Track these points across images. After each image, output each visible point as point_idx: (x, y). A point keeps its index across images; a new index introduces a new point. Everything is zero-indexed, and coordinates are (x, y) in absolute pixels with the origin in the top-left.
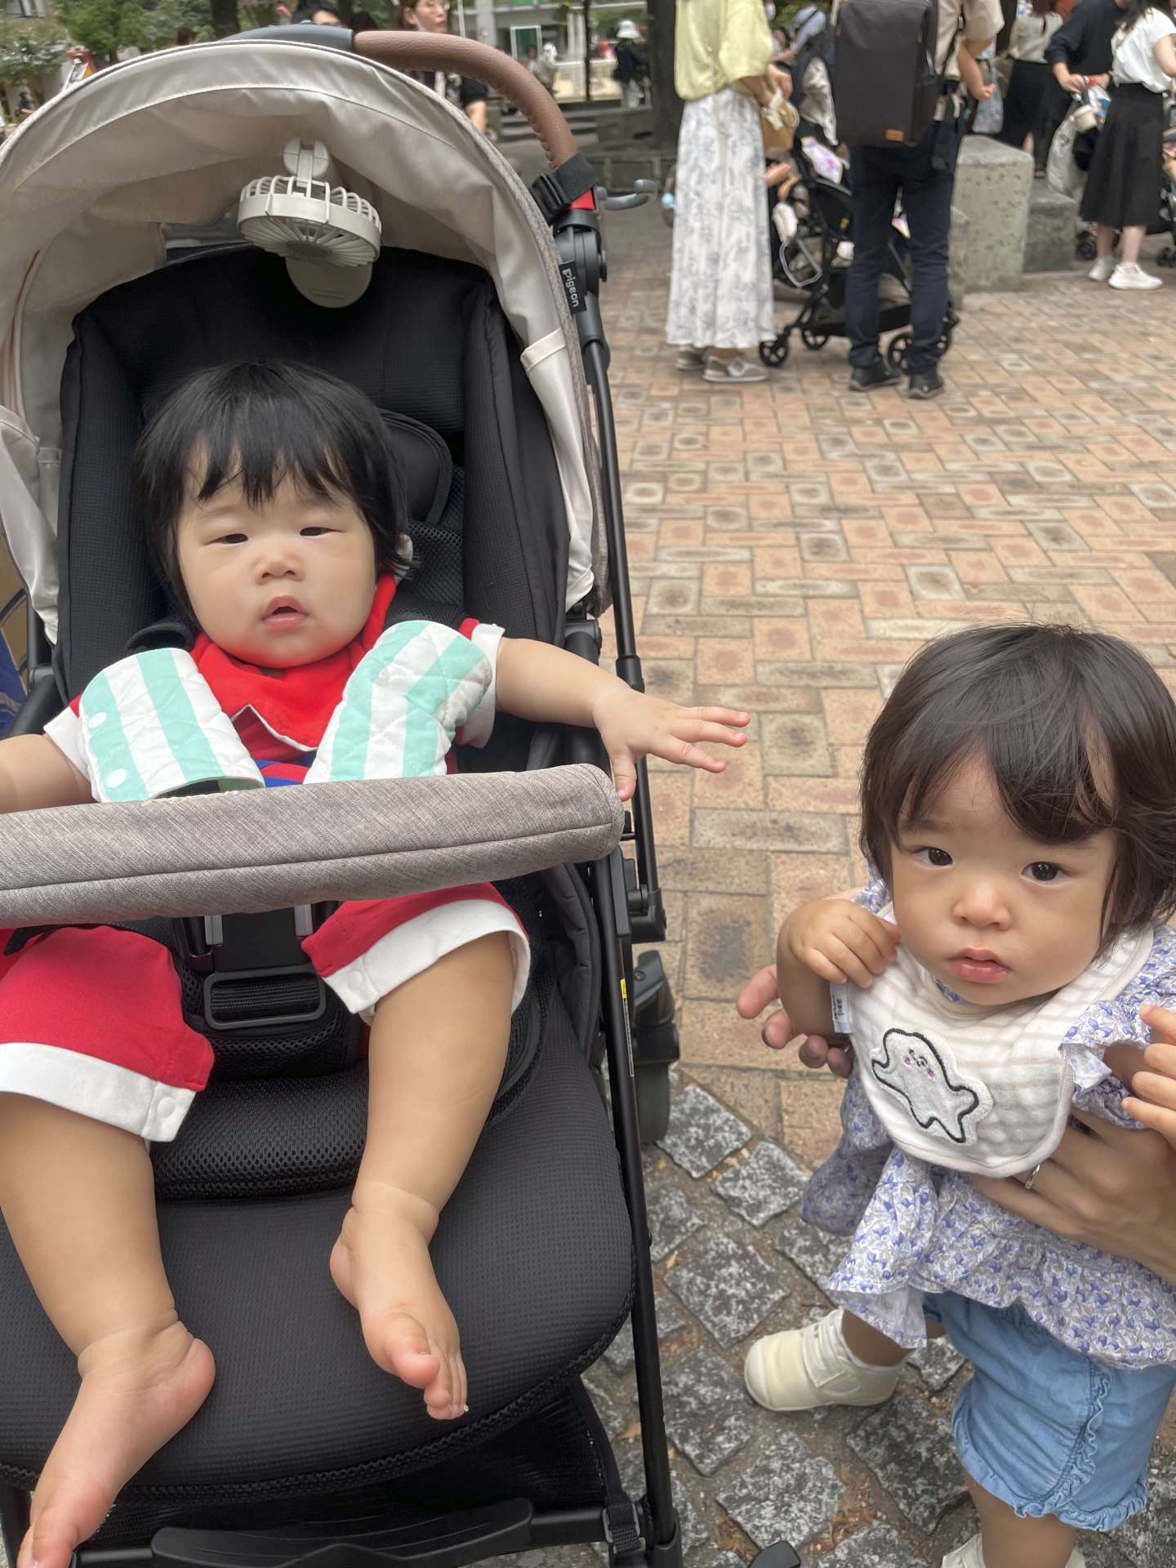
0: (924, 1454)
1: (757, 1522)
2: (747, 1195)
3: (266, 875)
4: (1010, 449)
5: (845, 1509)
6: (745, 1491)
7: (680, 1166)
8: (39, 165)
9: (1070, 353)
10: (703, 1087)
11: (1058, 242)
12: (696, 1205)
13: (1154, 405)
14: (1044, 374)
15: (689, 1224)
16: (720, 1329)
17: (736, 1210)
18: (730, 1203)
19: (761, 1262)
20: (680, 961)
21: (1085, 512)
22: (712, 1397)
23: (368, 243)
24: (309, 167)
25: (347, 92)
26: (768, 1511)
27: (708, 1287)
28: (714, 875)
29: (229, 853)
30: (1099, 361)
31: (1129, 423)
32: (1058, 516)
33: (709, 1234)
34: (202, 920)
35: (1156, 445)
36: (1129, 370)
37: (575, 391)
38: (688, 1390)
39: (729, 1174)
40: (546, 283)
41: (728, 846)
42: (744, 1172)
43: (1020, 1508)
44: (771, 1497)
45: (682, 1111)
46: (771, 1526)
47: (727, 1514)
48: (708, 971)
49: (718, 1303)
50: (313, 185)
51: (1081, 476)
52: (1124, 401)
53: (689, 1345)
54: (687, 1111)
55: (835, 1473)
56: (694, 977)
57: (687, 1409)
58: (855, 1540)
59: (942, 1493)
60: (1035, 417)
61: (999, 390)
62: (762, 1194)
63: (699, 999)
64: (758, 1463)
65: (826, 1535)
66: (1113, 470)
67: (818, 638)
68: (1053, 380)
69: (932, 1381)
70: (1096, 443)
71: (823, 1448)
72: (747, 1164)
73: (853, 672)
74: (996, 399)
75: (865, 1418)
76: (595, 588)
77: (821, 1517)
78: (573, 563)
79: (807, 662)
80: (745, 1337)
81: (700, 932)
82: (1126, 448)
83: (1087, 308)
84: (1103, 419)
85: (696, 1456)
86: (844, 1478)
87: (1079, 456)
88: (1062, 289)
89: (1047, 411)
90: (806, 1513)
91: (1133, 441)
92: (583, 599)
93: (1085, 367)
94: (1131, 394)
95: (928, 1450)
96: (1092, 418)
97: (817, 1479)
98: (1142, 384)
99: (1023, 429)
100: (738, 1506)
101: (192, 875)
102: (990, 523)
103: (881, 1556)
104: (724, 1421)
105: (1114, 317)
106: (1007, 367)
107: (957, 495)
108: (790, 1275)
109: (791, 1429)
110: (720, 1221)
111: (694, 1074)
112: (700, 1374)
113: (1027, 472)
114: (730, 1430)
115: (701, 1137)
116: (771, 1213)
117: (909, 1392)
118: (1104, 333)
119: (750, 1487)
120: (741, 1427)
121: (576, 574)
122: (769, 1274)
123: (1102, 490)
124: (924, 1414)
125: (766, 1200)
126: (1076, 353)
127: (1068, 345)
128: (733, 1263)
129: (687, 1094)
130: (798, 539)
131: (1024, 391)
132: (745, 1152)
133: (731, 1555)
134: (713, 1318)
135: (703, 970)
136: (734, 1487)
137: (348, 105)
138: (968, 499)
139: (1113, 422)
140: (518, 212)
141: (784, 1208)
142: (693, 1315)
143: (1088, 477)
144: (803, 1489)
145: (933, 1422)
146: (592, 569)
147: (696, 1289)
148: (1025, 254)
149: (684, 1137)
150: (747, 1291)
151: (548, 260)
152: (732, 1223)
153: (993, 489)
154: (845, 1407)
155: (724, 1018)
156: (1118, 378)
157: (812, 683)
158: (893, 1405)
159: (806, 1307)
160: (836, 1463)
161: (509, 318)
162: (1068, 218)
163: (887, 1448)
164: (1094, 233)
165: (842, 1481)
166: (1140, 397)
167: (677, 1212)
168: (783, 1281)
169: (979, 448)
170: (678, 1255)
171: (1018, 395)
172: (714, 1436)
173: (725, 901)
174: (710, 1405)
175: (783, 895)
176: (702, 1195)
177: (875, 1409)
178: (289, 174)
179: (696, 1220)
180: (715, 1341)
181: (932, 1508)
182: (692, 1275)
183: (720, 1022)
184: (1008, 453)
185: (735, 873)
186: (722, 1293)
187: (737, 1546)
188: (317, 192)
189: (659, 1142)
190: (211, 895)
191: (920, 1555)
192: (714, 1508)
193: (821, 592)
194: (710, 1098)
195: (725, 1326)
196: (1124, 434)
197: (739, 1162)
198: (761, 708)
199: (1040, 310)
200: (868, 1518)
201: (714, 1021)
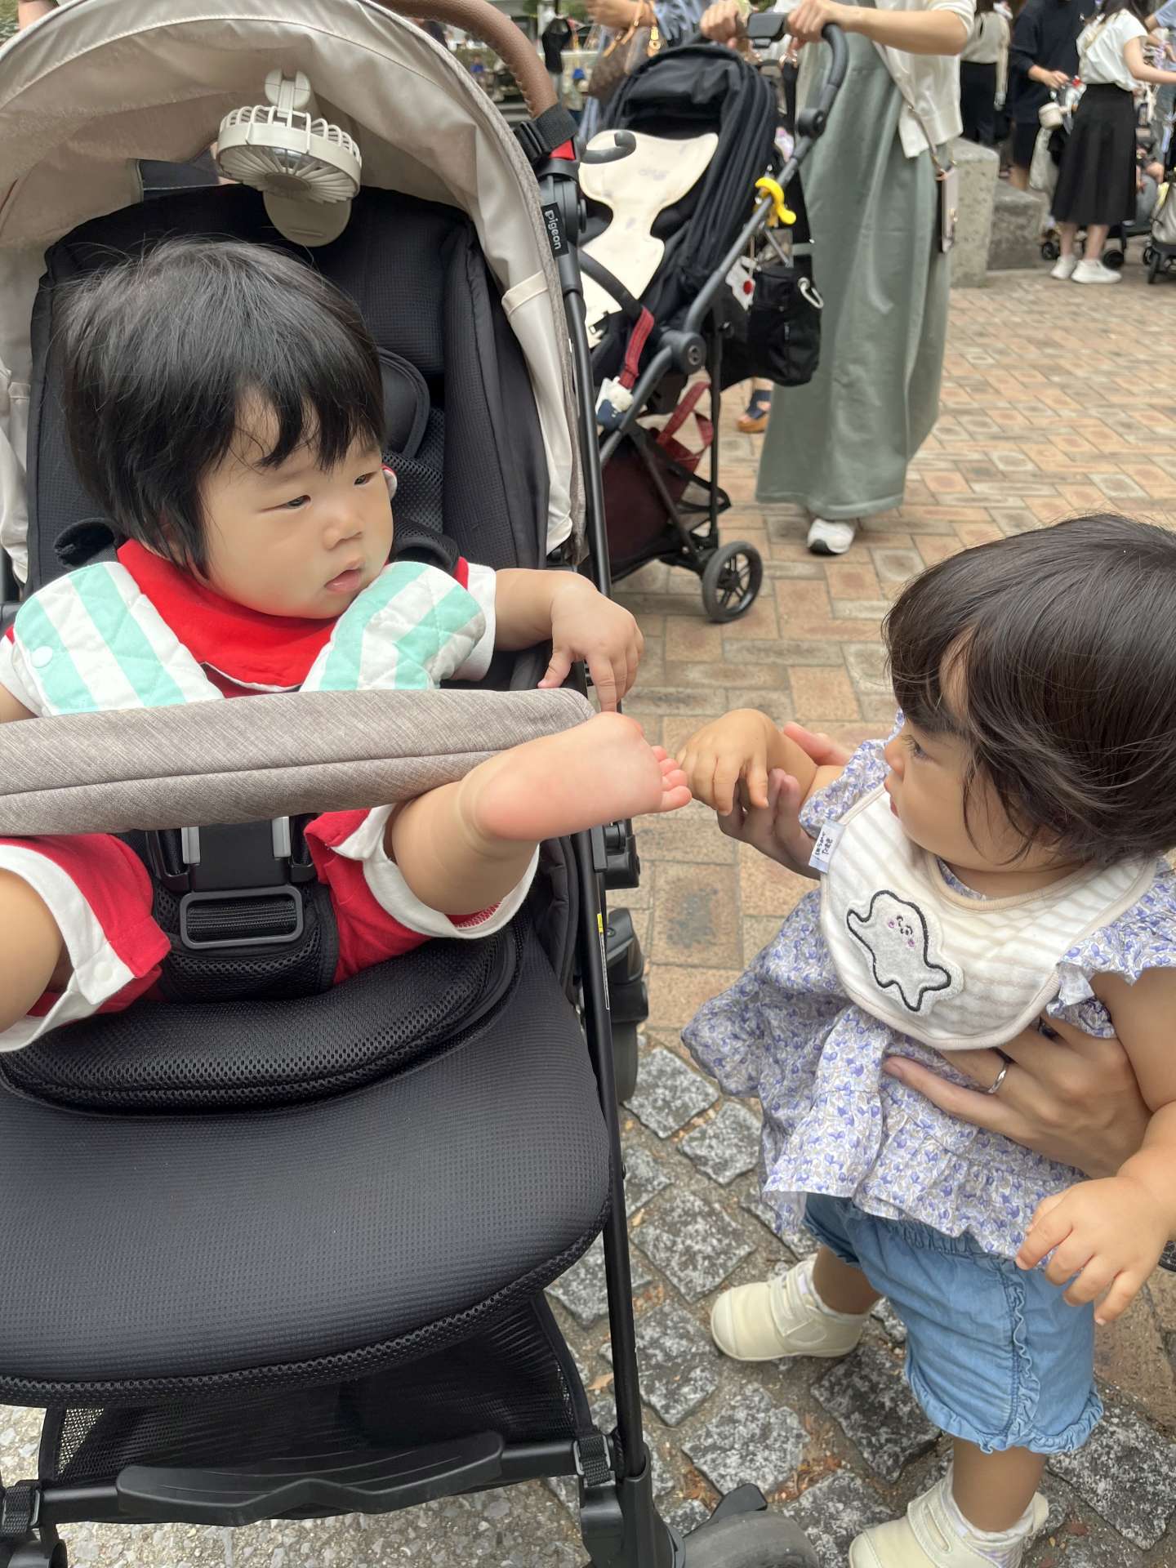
0: (888, 1404)
1: (722, 1471)
2: (713, 1154)
3: (245, 780)
4: (974, 440)
5: (810, 1459)
6: (710, 1441)
7: (647, 1127)
8: (20, 90)
9: (1032, 348)
10: (671, 1050)
11: (1022, 240)
12: (663, 1164)
13: (1115, 399)
14: (1007, 368)
15: (656, 1183)
16: (686, 1284)
17: (702, 1168)
18: (696, 1161)
19: (727, 1218)
20: (648, 928)
21: (1047, 500)
22: (678, 1349)
23: (349, 177)
24: (290, 97)
25: (332, 27)
26: (733, 1459)
27: (674, 1243)
28: (681, 845)
29: (208, 758)
30: (1061, 357)
31: (1091, 417)
32: (1020, 503)
33: (675, 1192)
34: (178, 832)
35: (1115, 437)
36: (1089, 365)
37: (556, 335)
38: (654, 1343)
39: (696, 1134)
40: (528, 224)
41: (696, 817)
42: (710, 1132)
43: (986, 1445)
44: (736, 1446)
45: (649, 1073)
46: (736, 1475)
47: (693, 1463)
48: (676, 938)
49: (684, 1259)
50: (294, 116)
51: (1043, 466)
52: (1085, 395)
53: (655, 1300)
54: (655, 1073)
55: (800, 1422)
56: (661, 944)
57: (653, 1361)
58: (820, 1489)
59: (905, 1442)
60: (997, 408)
61: (962, 382)
62: (728, 1153)
63: (666, 964)
64: (723, 1412)
65: (790, 1484)
66: (1073, 460)
67: (786, 617)
68: (1016, 374)
69: (895, 1332)
70: (1059, 434)
71: (788, 1399)
72: (714, 1123)
73: (819, 650)
74: (961, 391)
75: (829, 1369)
76: (573, 536)
77: (786, 1466)
78: (552, 509)
79: (774, 640)
80: (711, 1292)
81: (667, 900)
82: (1087, 440)
83: (1050, 305)
84: (1066, 413)
85: (662, 1407)
86: (808, 1427)
87: (1042, 447)
88: (1025, 286)
89: (1010, 403)
90: (771, 1462)
91: (1094, 433)
92: (561, 546)
93: (1046, 362)
94: (1091, 388)
95: (892, 1399)
96: (1055, 411)
97: (782, 1429)
98: (1104, 379)
99: (988, 420)
100: (704, 1455)
101: (170, 781)
102: (954, 509)
103: (845, 1504)
104: (689, 1372)
105: (1075, 313)
106: (972, 361)
107: (923, 481)
108: (756, 1231)
109: (756, 1380)
110: (686, 1180)
111: (661, 1037)
112: (666, 1327)
113: (991, 461)
114: (696, 1381)
115: (668, 1098)
116: (738, 1171)
117: (872, 1343)
118: (1066, 330)
119: (716, 1437)
120: (706, 1378)
121: (555, 519)
122: (735, 1231)
123: (1063, 479)
124: (888, 1365)
125: (732, 1159)
126: (1039, 348)
127: (1030, 340)
128: (699, 1219)
129: (654, 1056)
130: (765, 522)
131: (987, 383)
132: (711, 1113)
133: (696, 1503)
134: (679, 1273)
135: (670, 937)
136: (699, 1437)
137: (332, 38)
138: (933, 486)
139: (1074, 415)
140: (501, 152)
141: (750, 1167)
142: (660, 1271)
143: (1051, 468)
144: (767, 1438)
145: (896, 1373)
146: (571, 515)
147: (662, 1245)
148: (990, 250)
149: (651, 1099)
150: (714, 1248)
151: (531, 202)
152: (698, 1181)
153: (957, 477)
154: (810, 1358)
155: (691, 982)
156: (1080, 373)
157: (779, 661)
158: (857, 1356)
159: (772, 1262)
160: (801, 1412)
161: (490, 260)
162: (1032, 216)
163: (853, 1398)
164: (1059, 231)
165: (806, 1430)
166: (1102, 391)
167: (644, 1171)
168: (749, 1238)
169: (944, 437)
170: (645, 1213)
171: (981, 387)
172: (679, 1387)
173: (692, 870)
174: (676, 1357)
175: (749, 864)
176: (668, 1155)
177: (840, 1360)
178: (270, 104)
179: (663, 1179)
180: (682, 1296)
181: (895, 1456)
182: (658, 1231)
183: (688, 987)
184: (972, 443)
185: (702, 843)
186: (688, 1249)
187: (702, 1494)
188: (298, 122)
189: (625, 1103)
190: (189, 803)
191: (884, 1503)
192: (679, 1458)
193: (790, 573)
194: (677, 1059)
195: (691, 1281)
196: (1085, 426)
197: (706, 1122)
198: (728, 684)
199: (1002, 305)
200: (832, 1467)
201: (681, 985)
